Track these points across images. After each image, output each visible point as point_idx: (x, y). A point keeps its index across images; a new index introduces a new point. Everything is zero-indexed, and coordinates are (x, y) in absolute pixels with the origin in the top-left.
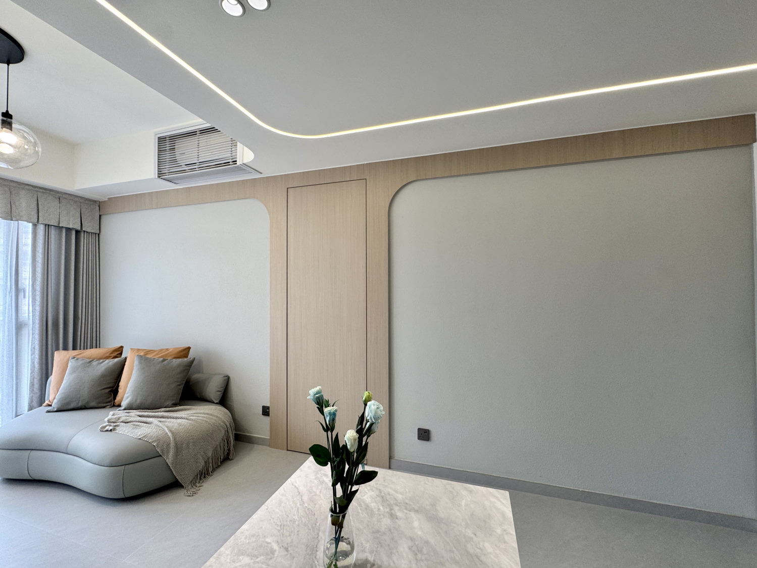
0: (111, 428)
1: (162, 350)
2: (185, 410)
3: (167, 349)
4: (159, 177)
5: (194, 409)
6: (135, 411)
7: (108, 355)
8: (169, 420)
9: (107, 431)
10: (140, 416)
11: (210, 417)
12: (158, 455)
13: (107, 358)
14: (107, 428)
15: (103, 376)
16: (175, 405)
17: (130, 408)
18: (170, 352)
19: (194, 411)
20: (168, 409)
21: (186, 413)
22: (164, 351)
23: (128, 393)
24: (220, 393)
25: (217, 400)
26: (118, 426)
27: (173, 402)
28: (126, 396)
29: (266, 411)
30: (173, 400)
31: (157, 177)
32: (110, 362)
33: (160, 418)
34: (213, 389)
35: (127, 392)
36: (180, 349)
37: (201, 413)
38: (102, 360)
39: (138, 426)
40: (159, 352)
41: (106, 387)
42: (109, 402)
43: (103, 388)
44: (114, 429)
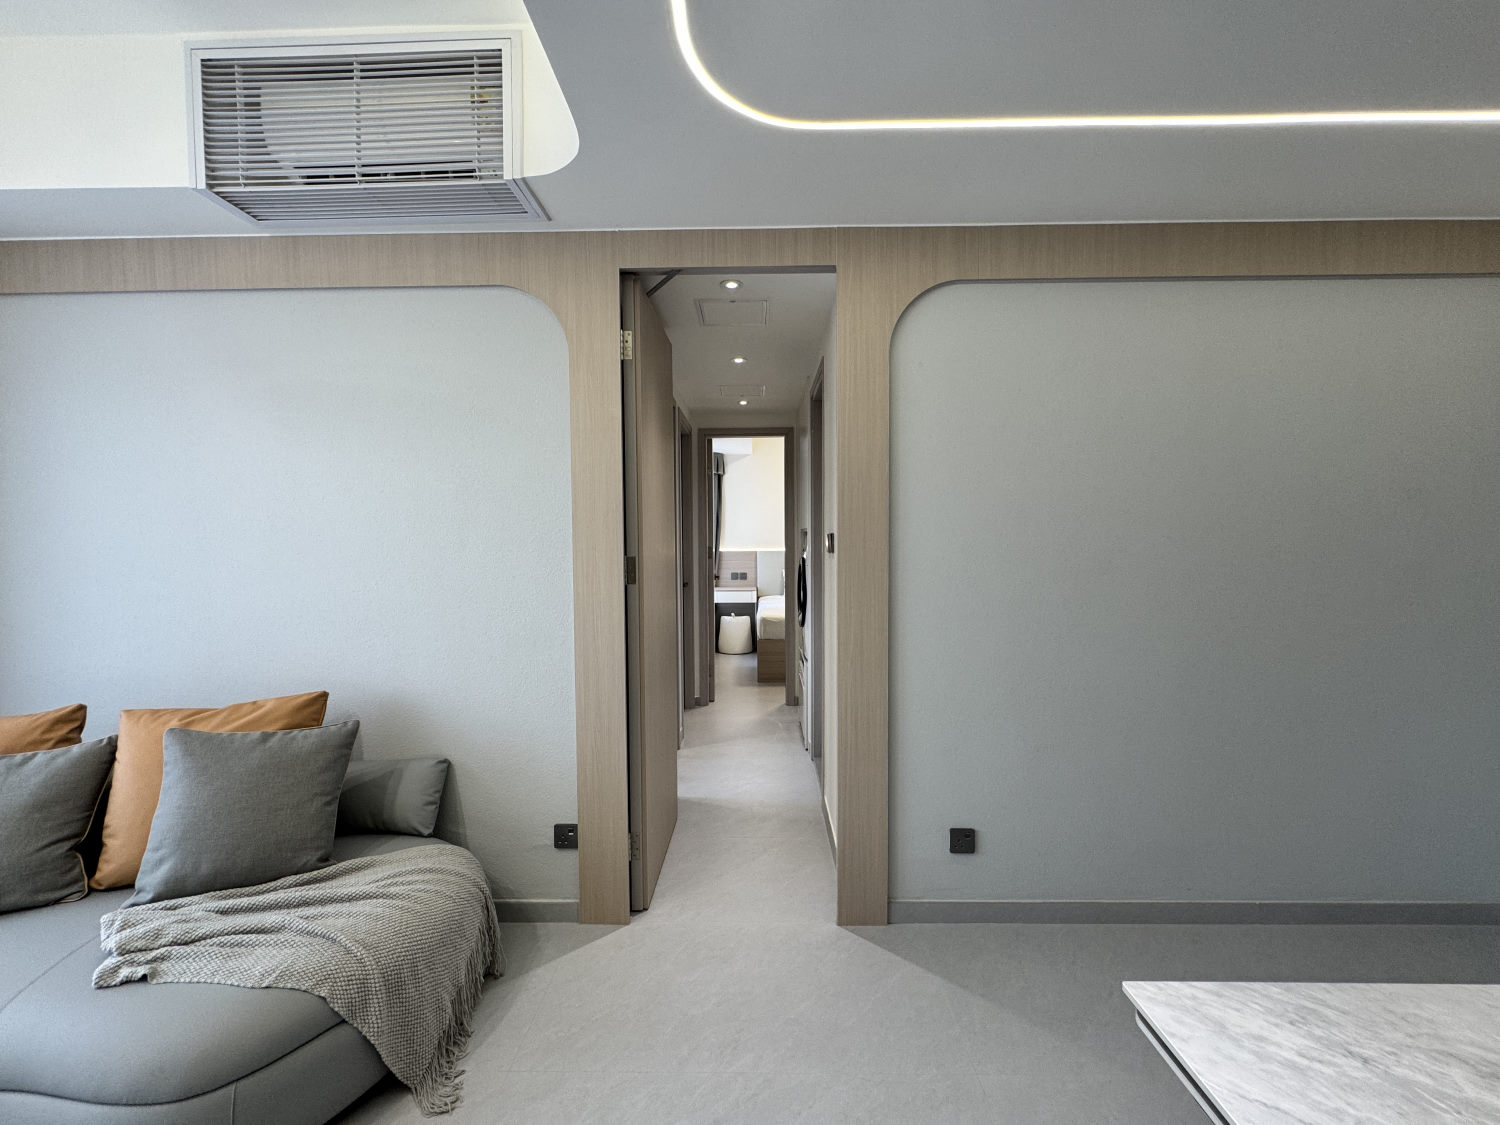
0: (141, 971)
1: (239, 707)
2: (358, 869)
3: (254, 703)
4: (210, 186)
5: (382, 863)
6: (195, 898)
7: (36, 735)
8: (330, 909)
9: (127, 982)
10: (224, 912)
11: (440, 876)
12: (338, 1020)
13: (36, 745)
14: (124, 972)
15: (41, 806)
16: (325, 861)
17: (173, 891)
18: (270, 712)
19: (387, 870)
20: (306, 876)
21: (368, 879)
22: (245, 709)
23: (157, 849)
24: (434, 807)
25: (428, 828)
26: (163, 959)
27: (320, 854)
28: (149, 857)
29: (565, 837)
30: (318, 849)
31: (202, 185)
32: (54, 758)
33: (298, 905)
34: (410, 800)
35: (149, 846)
36: (295, 703)
37: (411, 872)
38: (19, 757)
39: (240, 945)
40: (229, 715)
41: (54, 837)
42: (76, 881)
43: (45, 842)
44: (154, 974)
